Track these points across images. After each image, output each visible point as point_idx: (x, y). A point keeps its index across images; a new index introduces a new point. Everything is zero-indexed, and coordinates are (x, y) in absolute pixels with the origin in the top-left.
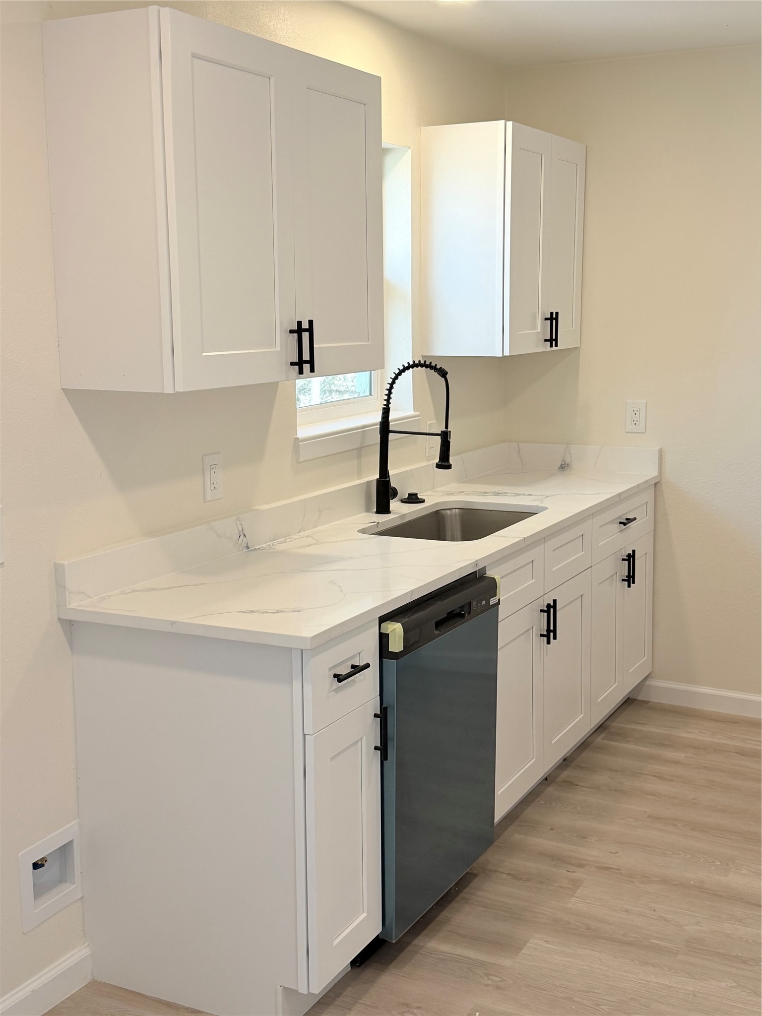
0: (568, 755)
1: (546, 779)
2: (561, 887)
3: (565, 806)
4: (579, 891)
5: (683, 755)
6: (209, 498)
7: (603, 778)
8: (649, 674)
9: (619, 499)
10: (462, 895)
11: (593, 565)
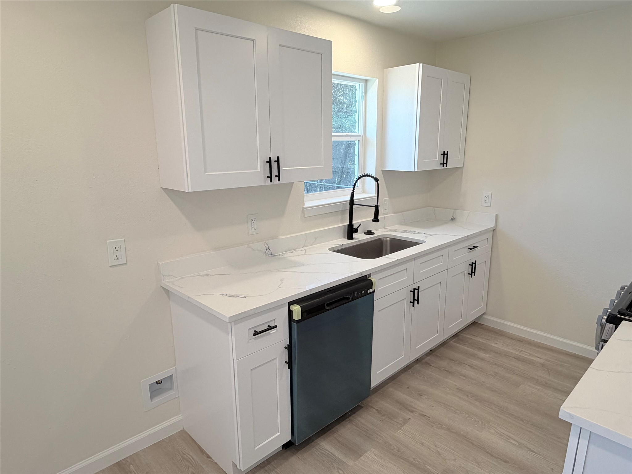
0: (433, 349)
1: (418, 360)
2: (397, 422)
3: (420, 376)
4: (405, 427)
5: (488, 356)
6: (250, 233)
7: (444, 364)
8: (484, 313)
9: (468, 238)
10: (351, 418)
11: (448, 268)
